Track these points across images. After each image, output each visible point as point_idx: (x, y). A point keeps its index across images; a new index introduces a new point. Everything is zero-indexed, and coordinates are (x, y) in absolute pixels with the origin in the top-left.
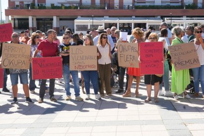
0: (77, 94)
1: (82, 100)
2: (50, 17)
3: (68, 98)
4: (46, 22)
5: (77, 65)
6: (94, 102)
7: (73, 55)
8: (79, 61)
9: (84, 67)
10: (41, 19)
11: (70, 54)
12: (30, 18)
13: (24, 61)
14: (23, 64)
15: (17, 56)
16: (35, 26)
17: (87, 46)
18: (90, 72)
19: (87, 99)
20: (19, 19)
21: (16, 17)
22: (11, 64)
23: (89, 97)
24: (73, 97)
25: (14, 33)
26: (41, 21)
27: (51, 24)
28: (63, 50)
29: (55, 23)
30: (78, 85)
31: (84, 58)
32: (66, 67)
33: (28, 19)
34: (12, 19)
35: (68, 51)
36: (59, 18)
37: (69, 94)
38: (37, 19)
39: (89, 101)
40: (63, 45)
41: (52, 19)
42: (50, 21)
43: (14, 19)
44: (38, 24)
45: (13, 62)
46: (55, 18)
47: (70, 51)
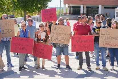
0: (104, 65)
1: (108, 70)
2: (97, 6)
3: (97, 68)
4: (93, 9)
5: (104, 43)
6: (116, 73)
7: (102, 36)
8: (107, 40)
9: (110, 45)
10: (90, 7)
11: (100, 35)
12: (82, 6)
13: (66, 38)
14: (65, 41)
15: (61, 34)
16: (85, 12)
17: (114, 29)
18: (114, 49)
19: (111, 70)
20: (73, 7)
21: (71, 5)
22: (57, 40)
23: (113, 68)
24: (101, 67)
25: (60, 18)
26: (90, 9)
27: (98, 11)
28: (95, 31)
29: (100, 10)
30: (105, 59)
31: (111, 38)
32: (96, 44)
33: (80, 7)
34: (68, 7)
35: (99, 33)
36: (103, 6)
37: (98, 65)
38: (87, 7)
39: (113, 72)
40: (96, 28)
41: (98, 8)
42: (97, 9)
43: (70, 7)
44: (87, 11)
45: (58, 38)
46: (100, 7)
47: (100, 33)
